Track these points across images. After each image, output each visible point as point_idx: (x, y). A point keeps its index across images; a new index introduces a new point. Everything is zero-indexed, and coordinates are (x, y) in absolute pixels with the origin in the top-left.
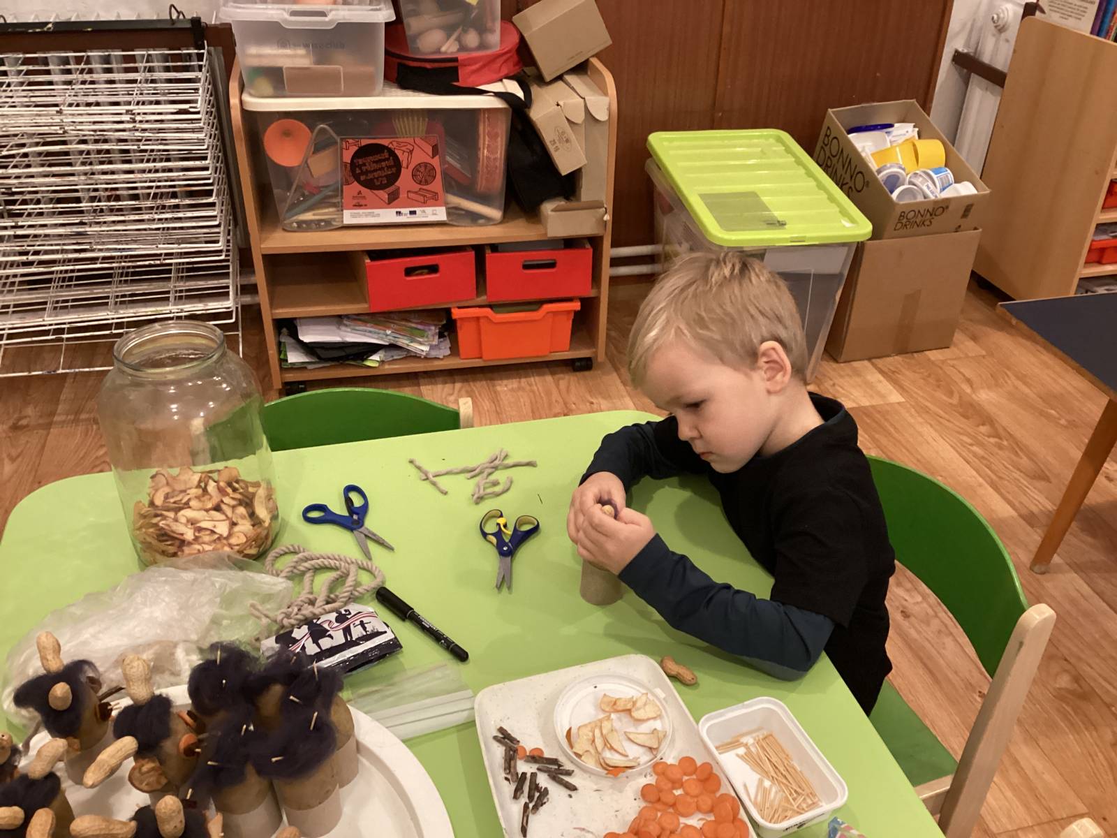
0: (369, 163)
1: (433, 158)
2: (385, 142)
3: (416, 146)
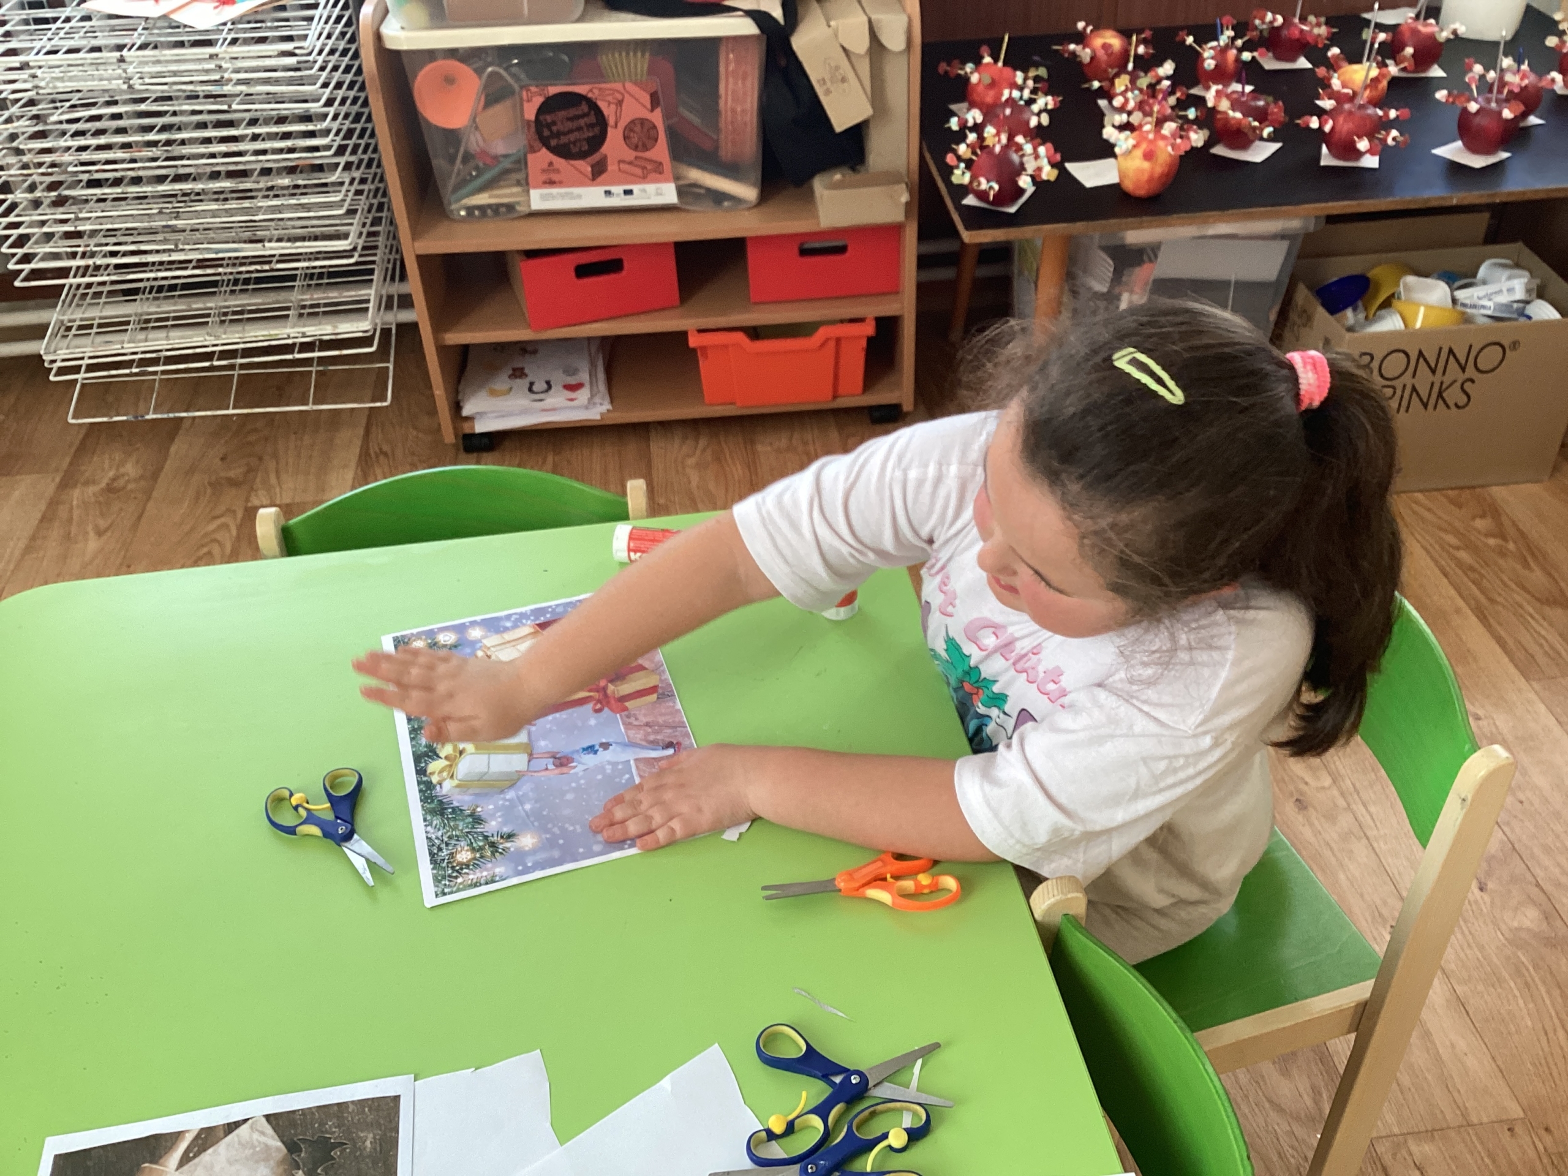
0: (560, 118)
1: (652, 110)
2: (582, 90)
3: (626, 96)
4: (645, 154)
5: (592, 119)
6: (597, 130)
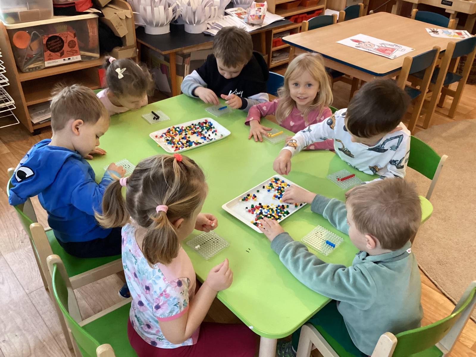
0: (52, 43)
1: (74, 38)
2: (57, 35)
3: (68, 35)
4: (73, 49)
5: (60, 42)
6: (62, 44)
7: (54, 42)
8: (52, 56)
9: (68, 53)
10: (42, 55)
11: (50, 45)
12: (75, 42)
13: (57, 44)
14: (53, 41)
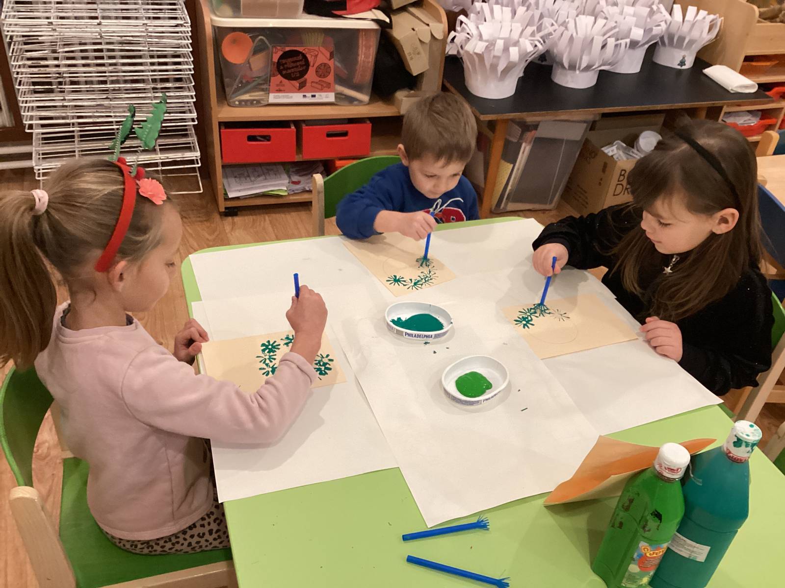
0: (289, 62)
1: (330, 60)
2: (300, 49)
3: (320, 53)
4: (323, 79)
5: (303, 63)
7: (293, 62)
8: (284, 85)
9: (314, 85)
10: (267, 81)
11: (283, 65)
12: (330, 67)
13: (297, 67)
14: (290, 60)
